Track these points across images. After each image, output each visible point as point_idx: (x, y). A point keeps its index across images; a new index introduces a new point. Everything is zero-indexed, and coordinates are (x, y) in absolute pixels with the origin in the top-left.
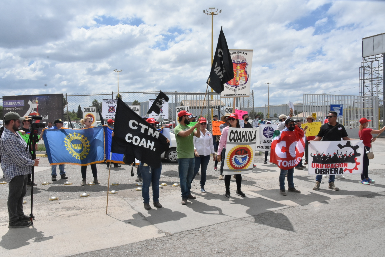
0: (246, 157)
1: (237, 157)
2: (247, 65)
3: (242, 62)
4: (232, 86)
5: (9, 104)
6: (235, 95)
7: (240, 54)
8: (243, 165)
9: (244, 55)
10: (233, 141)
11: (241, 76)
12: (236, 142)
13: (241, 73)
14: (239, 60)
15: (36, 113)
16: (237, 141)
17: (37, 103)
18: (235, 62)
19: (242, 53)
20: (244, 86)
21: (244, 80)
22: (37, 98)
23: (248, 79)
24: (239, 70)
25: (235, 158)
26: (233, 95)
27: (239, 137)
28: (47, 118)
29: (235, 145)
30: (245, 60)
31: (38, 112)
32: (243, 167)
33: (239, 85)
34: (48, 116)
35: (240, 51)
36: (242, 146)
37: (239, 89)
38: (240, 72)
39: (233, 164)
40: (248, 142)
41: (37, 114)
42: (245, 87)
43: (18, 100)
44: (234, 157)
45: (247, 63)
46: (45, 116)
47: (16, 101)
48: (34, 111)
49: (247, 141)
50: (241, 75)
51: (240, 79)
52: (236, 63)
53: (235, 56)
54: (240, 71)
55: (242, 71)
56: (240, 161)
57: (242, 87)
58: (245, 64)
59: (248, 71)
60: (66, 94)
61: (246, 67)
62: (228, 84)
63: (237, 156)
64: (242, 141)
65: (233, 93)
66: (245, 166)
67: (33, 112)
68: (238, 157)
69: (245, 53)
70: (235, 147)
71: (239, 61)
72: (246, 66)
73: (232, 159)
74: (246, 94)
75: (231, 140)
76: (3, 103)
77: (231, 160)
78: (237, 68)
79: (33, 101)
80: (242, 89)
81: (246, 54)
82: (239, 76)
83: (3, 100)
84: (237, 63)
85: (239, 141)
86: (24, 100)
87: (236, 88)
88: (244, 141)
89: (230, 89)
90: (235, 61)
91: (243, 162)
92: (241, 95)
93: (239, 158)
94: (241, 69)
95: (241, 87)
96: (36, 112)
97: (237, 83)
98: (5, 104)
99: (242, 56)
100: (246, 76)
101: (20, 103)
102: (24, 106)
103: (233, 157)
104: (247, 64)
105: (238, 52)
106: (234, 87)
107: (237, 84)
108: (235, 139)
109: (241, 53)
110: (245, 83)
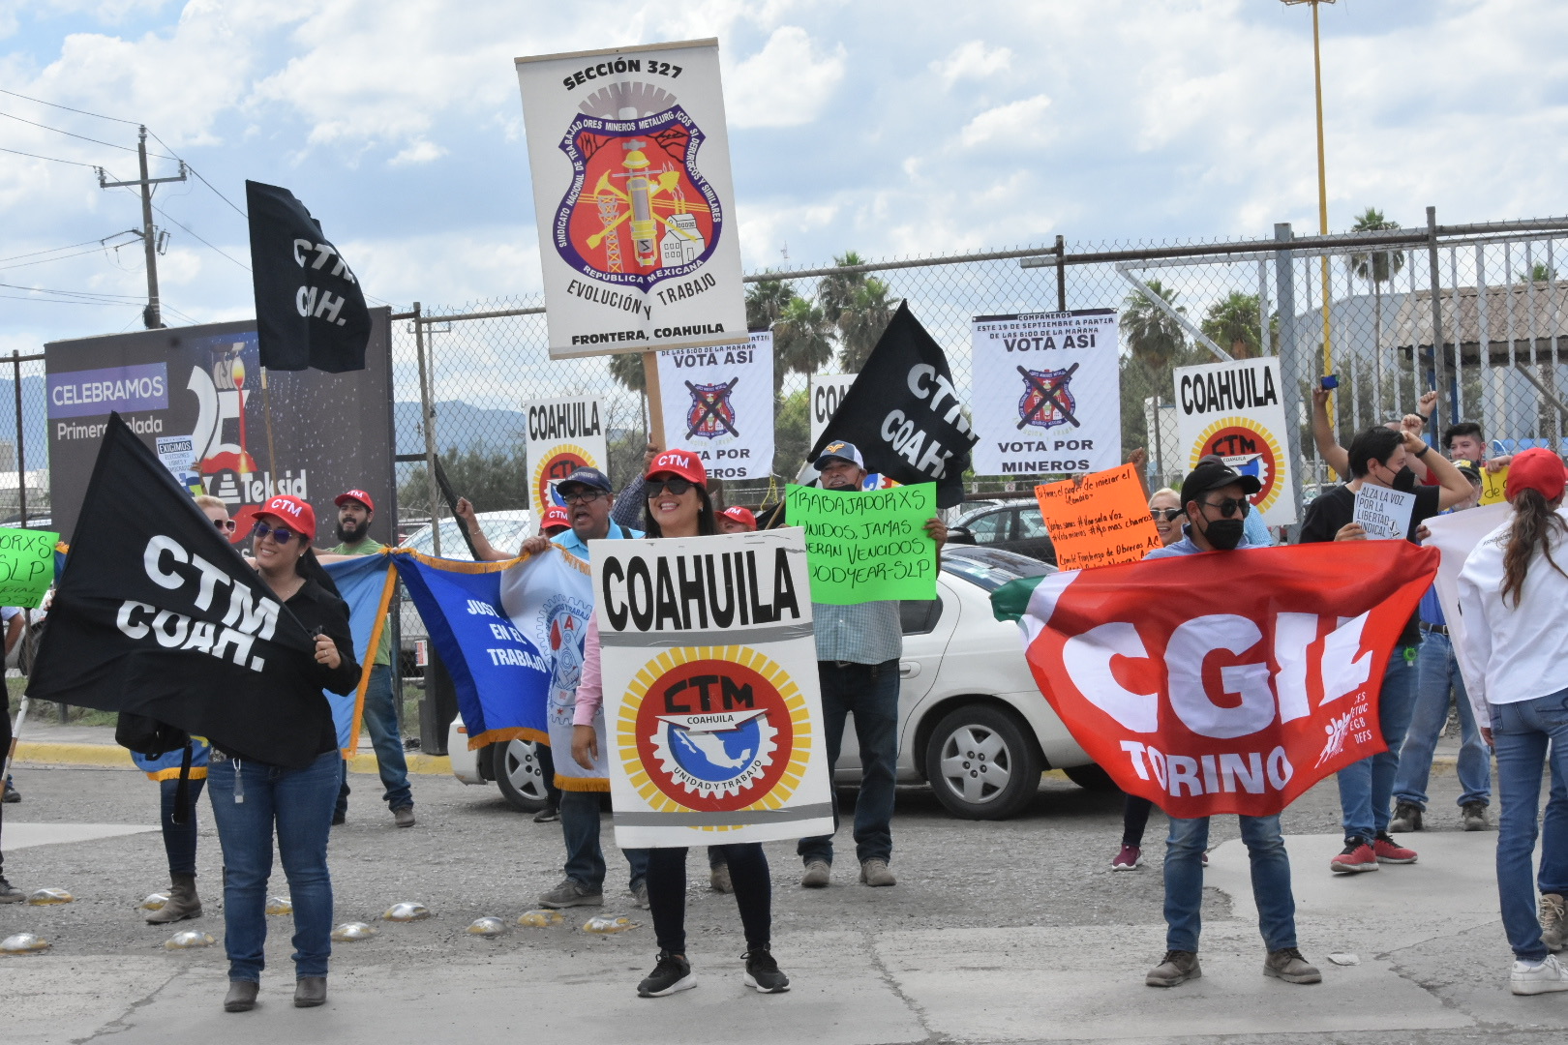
0: (748, 729)
1: (687, 729)
2: (695, 142)
3: (656, 122)
4: (614, 278)
5: (80, 396)
6: (649, 333)
7: (630, 77)
8: (748, 785)
9: (657, 80)
10: (631, 626)
11: (667, 213)
12: (653, 628)
13: (664, 195)
14: (631, 113)
15: (238, 456)
16: (660, 626)
17: (238, 382)
18: (609, 127)
19: (645, 66)
20: (697, 275)
21: (695, 233)
22: (238, 346)
23: (716, 229)
24: (647, 173)
25: (672, 737)
26: (630, 335)
27: (666, 599)
28: (299, 489)
29: (651, 653)
30: (677, 109)
31: (246, 448)
32: (747, 797)
33: (661, 272)
34: (303, 472)
35: (626, 60)
36: (697, 654)
37: (666, 296)
38: (653, 188)
39: (670, 775)
40: (736, 624)
41: (243, 461)
42: (709, 280)
43: (132, 368)
44: (663, 728)
45: (693, 126)
46: (288, 474)
47: (118, 370)
48: (224, 440)
49: (724, 619)
50: (663, 203)
51: (661, 232)
52: (615, 134)
53: (602, 91)
54: (654, 177)
55: (670, 179)
56: (716, 753)
57: (689, 279)
58: (677, 135)
59: (707, 178)
60: (417, 306)
61: (692, 149)
62: (587, 268)
63: (680, 719)
64: (688, 625)
65: (630, 321)
66: (762, 787)
67: (218, 448)
68: (694, 728)
69: (667, 66)
70: (651, 665)
71: (634, 116)
72: (687, 147)
73: (653, 739)
74: (719, 328)
75: (618, 621)
76: (50, 386)
77: (646, 750)
78: (627, 163)
79: (218, 368)
80: (687, 291)
81: (671, 72)
82: (654, 215)
83: (49, 371)
84: (626, 135)
85: (668, 623)
86: (164, 366)
87: (645, 287)
88: (704, 623)
89: (608, 299)
90: (604, 121)
91: (738, 763)
92: (687, 331)
93: (705, 733)
94: (655, 164)
95: (681, 281)
96: (234, 449)
97: (645, 256)
98: (60, 396)
99: (650, 87)
100: (703, 208)
101: (146, 388)
102: (165, 406)
103: (655, 732)
104: (693, 132)
105: (619, 66)
106: (629, 283)
107: (650, 262)
108: (642, 609)
109: (635, 66)
110: (704, 257)
